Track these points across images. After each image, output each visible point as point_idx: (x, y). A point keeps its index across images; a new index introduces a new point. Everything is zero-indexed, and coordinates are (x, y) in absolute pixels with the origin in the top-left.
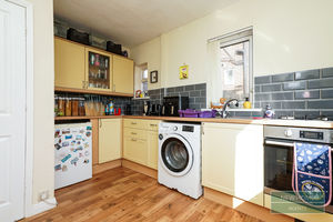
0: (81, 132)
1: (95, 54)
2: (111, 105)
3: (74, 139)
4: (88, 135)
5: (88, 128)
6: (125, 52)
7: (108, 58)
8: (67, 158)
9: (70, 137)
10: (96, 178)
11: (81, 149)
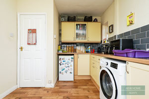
0: (69, 59)
1: (79, 24)
2: (89, 47)
3: (66, 62)
4: (72, 61)
5: (72, 58)
6: (96, 19)
7: (86, 25)
8: (63, 70)
9: (65, 61)
10: (75, 81)
11: (69, 67)
